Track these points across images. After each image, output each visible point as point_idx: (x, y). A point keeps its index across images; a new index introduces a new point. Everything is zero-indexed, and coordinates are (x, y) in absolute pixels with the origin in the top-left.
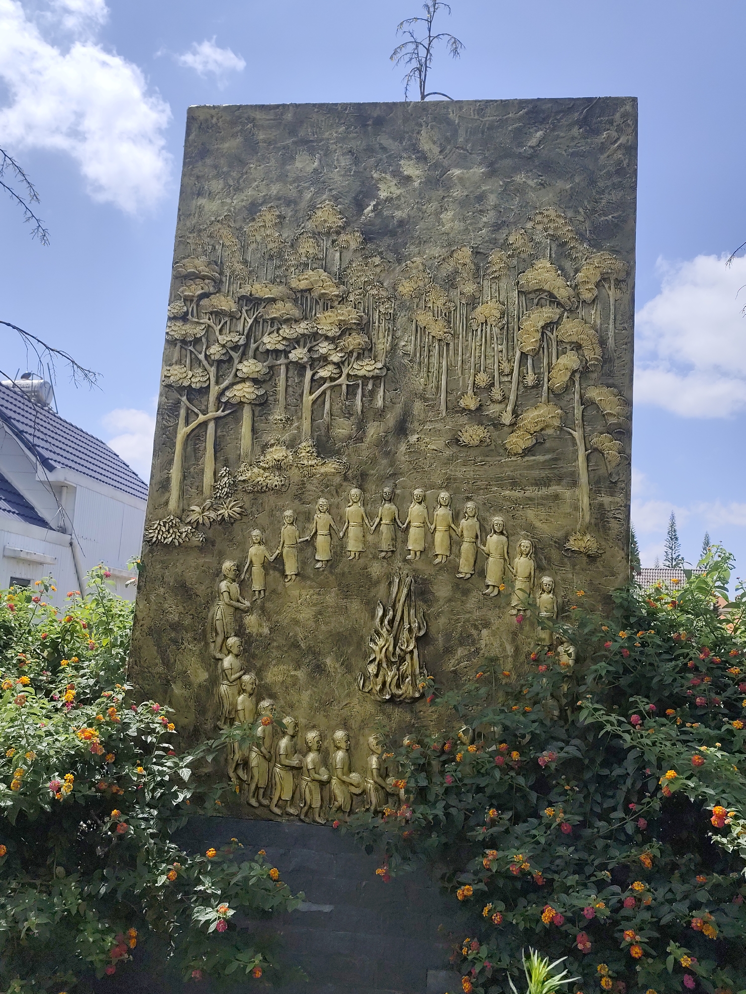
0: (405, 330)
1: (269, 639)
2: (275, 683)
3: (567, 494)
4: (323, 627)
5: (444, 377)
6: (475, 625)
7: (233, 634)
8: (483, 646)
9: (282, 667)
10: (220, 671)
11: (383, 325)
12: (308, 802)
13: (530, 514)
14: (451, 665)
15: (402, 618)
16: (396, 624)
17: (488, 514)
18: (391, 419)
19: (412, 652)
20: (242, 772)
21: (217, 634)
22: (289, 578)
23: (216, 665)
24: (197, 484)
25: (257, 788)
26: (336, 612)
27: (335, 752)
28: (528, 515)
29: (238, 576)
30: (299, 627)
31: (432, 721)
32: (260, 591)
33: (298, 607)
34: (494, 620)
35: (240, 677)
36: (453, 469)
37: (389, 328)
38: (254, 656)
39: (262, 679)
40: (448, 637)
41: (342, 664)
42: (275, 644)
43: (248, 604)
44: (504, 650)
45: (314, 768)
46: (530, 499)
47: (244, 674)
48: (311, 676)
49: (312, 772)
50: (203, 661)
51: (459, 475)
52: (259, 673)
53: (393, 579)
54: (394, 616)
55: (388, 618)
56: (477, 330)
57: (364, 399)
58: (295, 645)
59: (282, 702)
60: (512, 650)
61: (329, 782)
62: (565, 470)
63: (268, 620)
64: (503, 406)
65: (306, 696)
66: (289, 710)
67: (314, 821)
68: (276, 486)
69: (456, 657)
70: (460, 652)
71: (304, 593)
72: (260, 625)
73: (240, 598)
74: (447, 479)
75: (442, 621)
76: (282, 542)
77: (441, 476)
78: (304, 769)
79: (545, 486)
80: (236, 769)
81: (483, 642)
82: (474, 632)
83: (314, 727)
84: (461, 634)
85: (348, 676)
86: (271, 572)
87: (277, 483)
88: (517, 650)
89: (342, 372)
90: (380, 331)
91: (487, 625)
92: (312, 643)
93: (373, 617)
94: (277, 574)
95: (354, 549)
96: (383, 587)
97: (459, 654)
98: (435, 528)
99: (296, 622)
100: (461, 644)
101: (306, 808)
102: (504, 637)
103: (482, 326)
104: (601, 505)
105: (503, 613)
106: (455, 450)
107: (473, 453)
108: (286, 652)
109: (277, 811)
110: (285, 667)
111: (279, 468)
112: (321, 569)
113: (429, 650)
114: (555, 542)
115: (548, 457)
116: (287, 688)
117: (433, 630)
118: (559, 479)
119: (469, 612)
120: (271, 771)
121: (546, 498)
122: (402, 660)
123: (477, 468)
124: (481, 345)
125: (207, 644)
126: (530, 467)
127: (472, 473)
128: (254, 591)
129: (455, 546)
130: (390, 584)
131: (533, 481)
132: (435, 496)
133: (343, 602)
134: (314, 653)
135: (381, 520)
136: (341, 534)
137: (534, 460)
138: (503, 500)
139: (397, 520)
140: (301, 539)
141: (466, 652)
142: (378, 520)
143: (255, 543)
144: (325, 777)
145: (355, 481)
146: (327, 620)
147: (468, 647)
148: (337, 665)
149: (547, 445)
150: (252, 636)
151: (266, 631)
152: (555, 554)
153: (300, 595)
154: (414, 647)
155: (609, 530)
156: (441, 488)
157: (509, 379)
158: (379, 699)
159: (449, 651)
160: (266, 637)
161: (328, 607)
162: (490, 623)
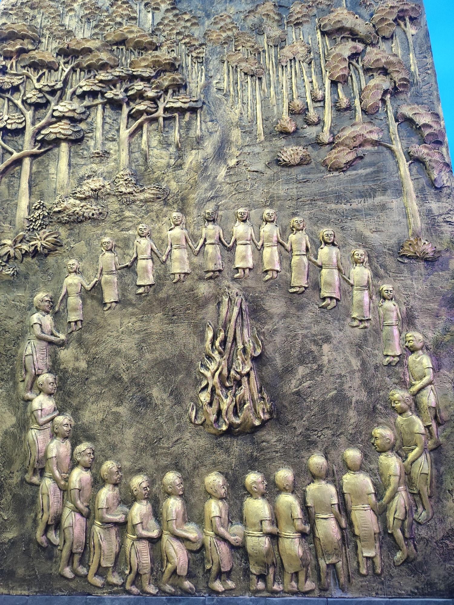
0: (218, 70)
1: (87, 374)
2: (94, 423)
3: (395, 203)
4: (148, 356)
5: (259, 106)
6: (314, 341)
7: (46, 371)
8: (326, 362)
9: (101, 404)
10: (29, 414)
11: (196, 67)
12: (135, 568)
13: (359, 225)
14: (293, 386)
15: (235, 339)
16: (229, 345)
17: (316, 228)
18: (209, 147)
19: (248, 375)
20: (54, 535)
21: (26, 371)
22: (109, 305)
23: (26, 406)
24: (9, 219)
25: (72, 554)
26: (161, 338)
27: (165, 499)
28: (357, 226)
29: (52, 307)
30: (121, 357)
31: (277, 452)
32: (76, 322)
33: (119, 336)
34: (335, 333)
35: (52, 420)
36: (276, 188)
37: (202, 69)
38: (70, 394)
39: (79, 420)
40: (286, 355)
41: (171, 394)
42: (94, 378)
43: (62, 337)
44: (349, 363)
45: (142, 523)
46: (357, 210)
47: (59, 415)
48: (134, 412)
49: (139, 527)
50: (10, 404)
51: (282, 193)
52: (76, 412)
53: (222, 299)
54: (226, 337)
55: (219, 340)
56: (286, 66)
57: (181, 131)
58: (117, 378)
59: (102, 444)
60: (359, 364)
61: (160, 538)
62: (388, 181)
63: (86, 353)
64: (319, 128)
65: (129, 434)
66: (110, 453)
67: (144, 592)
68: (93, 215)
69: (297, 377)
70: (301, 370)
71: (126, 321)
72: (77, 359)
73: (54, 331)
74: (271, 197)
75: (278, 339)
76: (99, 270)
77: (263, 195)
78: (129, 524)
79: (370, 197)
80: (46, 532)
81: (325, 359)
82: (314, 348)
83: (139, 471)
84: (300, 352)
85: (178, 409)
86: (89, 301)
87: (94, 212)
88: (363, 363)
89: (158, 107)
90: (194, 73)
91: (327, 339)
92: (135, 374)
93: (203, 340)
94: (95, 303)
95: (179, 271)
96: (212, 307)
97: (300, 373)
98: (262, 245)
99: (117, 352)
100: (302, 362)
101: (132, 575)
102: (348, 350)
103: (291, 63)
104: (430, 211)
105: (343, 325)
106: (275, 170)
107: (294, 171)
108: (106, 386)
109: (98, 581)
110: (105, 404)
111: (97, 198)
112: (144, 295)
113: (268, 371)
114: (389, 249)
115: (369, 170)
116: (108, 427)
117: (270, 348)
118: (384, 190)
119: (306, 328)
120: (88, 531)
121: (374, 208)
122: (239, 384)
123: (299, 186)
124: (291, 78)
125: (15, 384)
126: (354, 181)
127: (295, 190)
128: (70, 322)
129: (284, 261)
130: (219, 304)
131: (358, 194)
132: (260, 215)
133: (169, 328)
134: (138, 385)
135: (205, 240)
136: (164, 258)
137: (357, 174)
138: (330, 213)
139: (223, 239)
140: (121, 266)
141: (308, 371)
142: (201, 241)
143: (70, 273)
144: (154, 534)
145: (175, 206)
146: (153, 347)
147: (309, 365)
148: (165, 396)
149: (367, 159)
150: (67, 372)
151: (83, 365)
152: (390, 262)
153: (121, 324)
154: (251, 369)
155: (442, 233)
156: (265, 206)
157: (322, 105)
158: (214, 431)
159: (289, 370)
160: (83, 371)
161: (152, 333)
162: (331, 337)
